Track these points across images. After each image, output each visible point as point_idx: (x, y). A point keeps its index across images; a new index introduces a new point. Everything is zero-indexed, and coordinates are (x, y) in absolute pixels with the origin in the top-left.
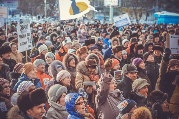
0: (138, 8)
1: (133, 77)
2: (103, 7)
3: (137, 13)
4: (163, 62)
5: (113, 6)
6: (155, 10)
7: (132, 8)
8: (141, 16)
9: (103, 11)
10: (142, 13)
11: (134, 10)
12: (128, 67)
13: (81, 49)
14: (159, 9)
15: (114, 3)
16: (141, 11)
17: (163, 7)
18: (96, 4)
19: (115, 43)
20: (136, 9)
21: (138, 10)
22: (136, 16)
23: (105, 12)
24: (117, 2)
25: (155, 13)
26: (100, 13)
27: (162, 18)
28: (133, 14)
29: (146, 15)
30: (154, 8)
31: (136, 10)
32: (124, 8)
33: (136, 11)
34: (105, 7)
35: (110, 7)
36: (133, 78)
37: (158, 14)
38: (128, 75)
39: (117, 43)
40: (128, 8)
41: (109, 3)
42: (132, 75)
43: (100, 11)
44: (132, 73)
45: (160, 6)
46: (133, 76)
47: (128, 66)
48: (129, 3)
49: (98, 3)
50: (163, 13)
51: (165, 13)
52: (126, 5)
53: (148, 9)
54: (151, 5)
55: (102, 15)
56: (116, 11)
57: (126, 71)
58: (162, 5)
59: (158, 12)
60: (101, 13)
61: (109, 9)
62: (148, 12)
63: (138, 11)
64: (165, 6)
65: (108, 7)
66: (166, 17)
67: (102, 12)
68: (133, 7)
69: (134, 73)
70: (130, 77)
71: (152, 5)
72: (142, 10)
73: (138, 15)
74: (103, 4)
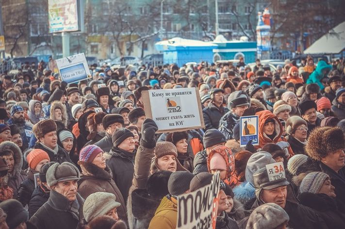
0: (123, 34)
2: (49, 35)
3: (122, 43)
4: (141, 150)
5: (69, 32)
6: (160, 36)
7: (111, 34)
8: (130, 50)
9: (49, 44)
10: (132, 44)
11: (116, 38)
14: (166, 34)
15: (68, 26)
16: (130, 40)
17: (175, 30)
18: (34, 30)
20: (118, 36)
21: (123, 38)
22: (120, 50)
23: (55, 45)
24: (75, 23)
25: (158, 43)
26: (43, 48)
27: (172, 51)
28: (114, 46)
29: (141, 47)
30: (156, 33)
31: (120, 37)
32: (94, 34)
33: (120, 41)
34: (52, 34)
35: (63, 34)
36: (69, 194)
37: (165, 43)
40: (104, 34)
41: (60, 26)
43: (43, 44)
45: (168, 28)
46: (69, 189)
48: (105, 25)
49: (38, 27)
50: (174, 42)
51: (179, 42)
52: (97, 28)
53: (144, 35)
54: (149, 26)
55: (48, 52)
56: (77, 43)
57: (53, 179)
58: (172, 25)
59: (164, 39)
60: (46, 49)
61: (61, 37)
62: (144, 42)
63: (123, 40)
64: (179, 26)
65: (59, 34)
66: (180, 50)
67: (47, 45)
68: (113, 33)
70: (64, 191)
71: (153, 25)
72: (132, 38)
73: (125, 48)
74: (48, 29)
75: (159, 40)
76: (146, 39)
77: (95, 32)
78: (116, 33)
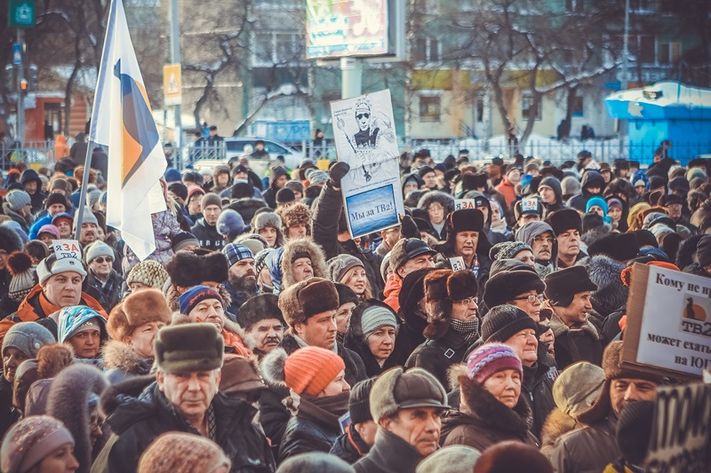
0: (512, 67)
1: (424, 435)
2: (303, 65)
3: (510, 93)
5: (361, 58)
6: (619, 76)
7: (481, 66)
8: (532, 113)
9: (303, 90)
10: (538, 97)
11: (494, 78)
12: (402, 383)
13: (131, 304)
14: (638, 70)
15: (361, 41)
16: (532, 85)
18: (261, 50)
19: (300, 270)
20: (500, 71)
21: (512, 78)
22: (504, 112)
23: (318, 94)
26: (286, 100)
27: (654, 121)
28: (486, 100)
29: (564, 105)
30: (608, 65)
31: (504, 77)
32: (430, 65)
33: (505, 86)
34: (313, 61)
35: (343, 64)
36: (422, 440)
37: (633, 97)
38: (397, 423)
39: (310, 268)
40: (458, 66)
41: (338, 40)
42: (419, 426)
43: (287, 89)
44: (420, 414)
45: (644, 54)
46: (423, 429)
47: (398, 378)
48: (462, 39)
49: (274, 42)
50: (659, 95)
51: (673, 94)
52: (440, 48)
53: (575, 71)
55: (300, 114)
57: (388, 403)
58: (657, 46)
60: (293, 103)
61: (337, 73)
62: (572, 91)
63: (513, 85)
64: (674, 49)
65: (334, 64)
66: (676, 116)
67: (299, 94)
68: (487, 63)
69: (430, 412)
71: (599, 44)
72: (538, 80)
73: (517, 107)
74: (302, 48)
75: (617, 87)
76: (580, 84)
77: (434, 58)
78: (495, 64)
